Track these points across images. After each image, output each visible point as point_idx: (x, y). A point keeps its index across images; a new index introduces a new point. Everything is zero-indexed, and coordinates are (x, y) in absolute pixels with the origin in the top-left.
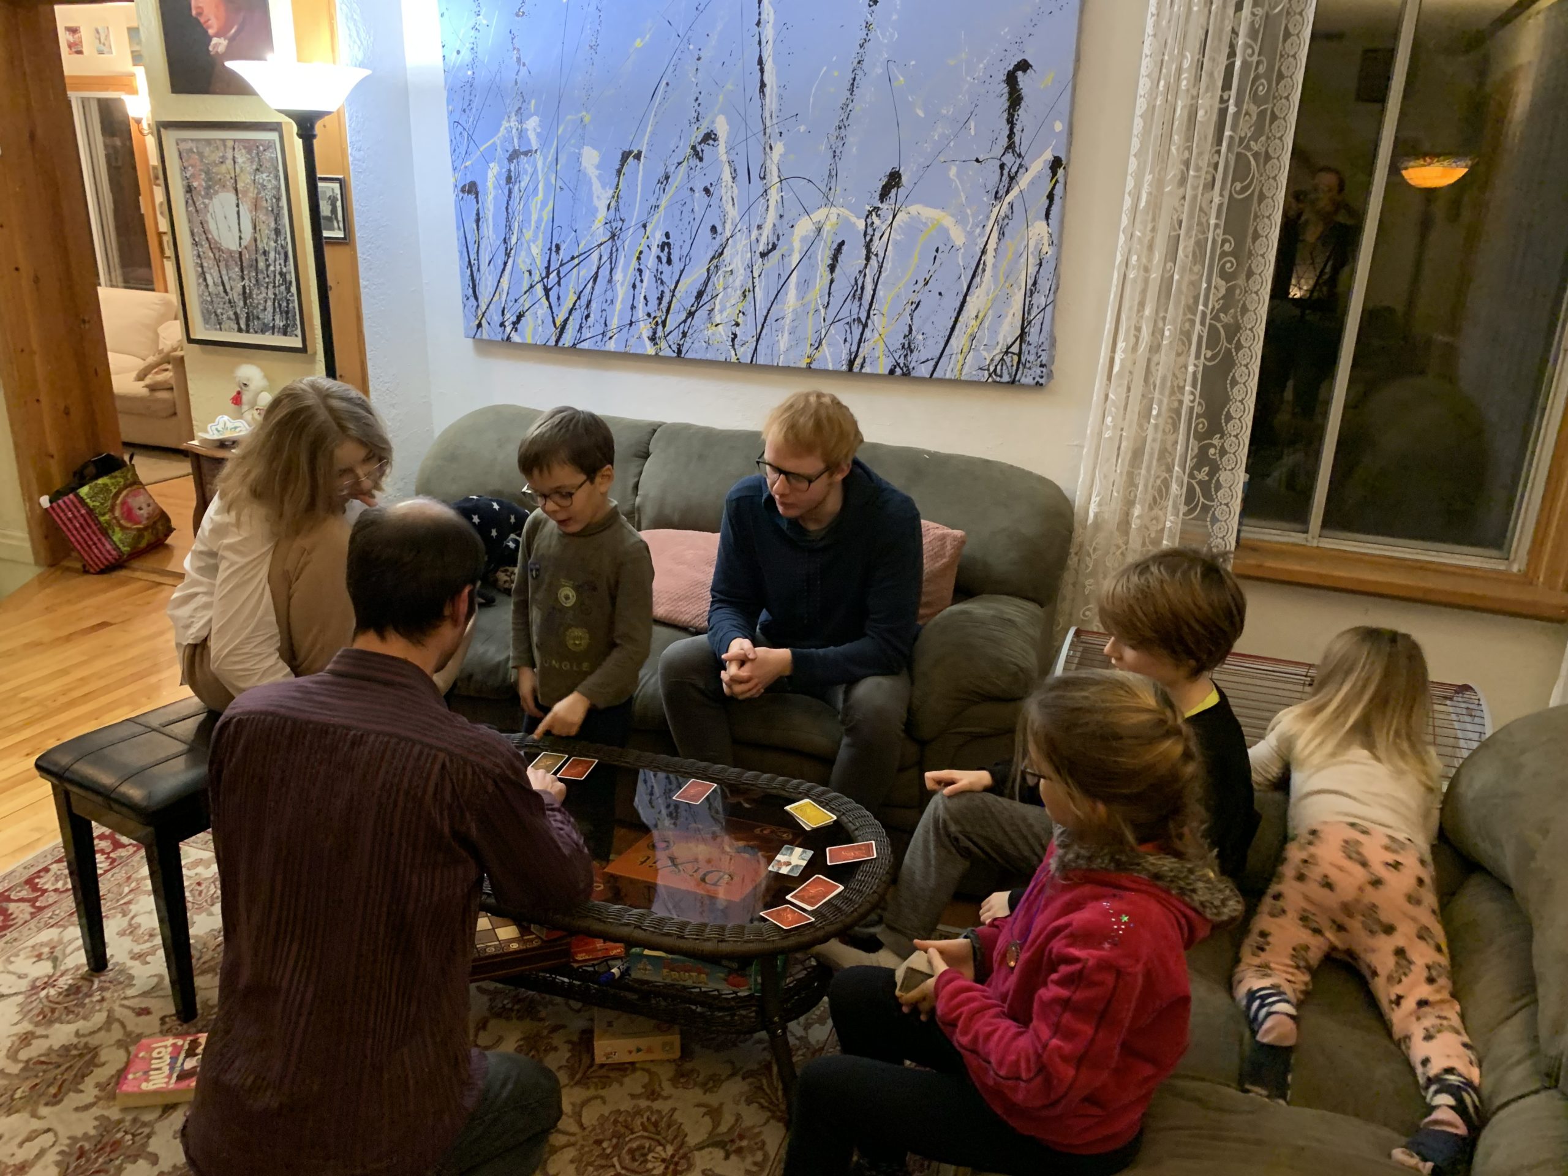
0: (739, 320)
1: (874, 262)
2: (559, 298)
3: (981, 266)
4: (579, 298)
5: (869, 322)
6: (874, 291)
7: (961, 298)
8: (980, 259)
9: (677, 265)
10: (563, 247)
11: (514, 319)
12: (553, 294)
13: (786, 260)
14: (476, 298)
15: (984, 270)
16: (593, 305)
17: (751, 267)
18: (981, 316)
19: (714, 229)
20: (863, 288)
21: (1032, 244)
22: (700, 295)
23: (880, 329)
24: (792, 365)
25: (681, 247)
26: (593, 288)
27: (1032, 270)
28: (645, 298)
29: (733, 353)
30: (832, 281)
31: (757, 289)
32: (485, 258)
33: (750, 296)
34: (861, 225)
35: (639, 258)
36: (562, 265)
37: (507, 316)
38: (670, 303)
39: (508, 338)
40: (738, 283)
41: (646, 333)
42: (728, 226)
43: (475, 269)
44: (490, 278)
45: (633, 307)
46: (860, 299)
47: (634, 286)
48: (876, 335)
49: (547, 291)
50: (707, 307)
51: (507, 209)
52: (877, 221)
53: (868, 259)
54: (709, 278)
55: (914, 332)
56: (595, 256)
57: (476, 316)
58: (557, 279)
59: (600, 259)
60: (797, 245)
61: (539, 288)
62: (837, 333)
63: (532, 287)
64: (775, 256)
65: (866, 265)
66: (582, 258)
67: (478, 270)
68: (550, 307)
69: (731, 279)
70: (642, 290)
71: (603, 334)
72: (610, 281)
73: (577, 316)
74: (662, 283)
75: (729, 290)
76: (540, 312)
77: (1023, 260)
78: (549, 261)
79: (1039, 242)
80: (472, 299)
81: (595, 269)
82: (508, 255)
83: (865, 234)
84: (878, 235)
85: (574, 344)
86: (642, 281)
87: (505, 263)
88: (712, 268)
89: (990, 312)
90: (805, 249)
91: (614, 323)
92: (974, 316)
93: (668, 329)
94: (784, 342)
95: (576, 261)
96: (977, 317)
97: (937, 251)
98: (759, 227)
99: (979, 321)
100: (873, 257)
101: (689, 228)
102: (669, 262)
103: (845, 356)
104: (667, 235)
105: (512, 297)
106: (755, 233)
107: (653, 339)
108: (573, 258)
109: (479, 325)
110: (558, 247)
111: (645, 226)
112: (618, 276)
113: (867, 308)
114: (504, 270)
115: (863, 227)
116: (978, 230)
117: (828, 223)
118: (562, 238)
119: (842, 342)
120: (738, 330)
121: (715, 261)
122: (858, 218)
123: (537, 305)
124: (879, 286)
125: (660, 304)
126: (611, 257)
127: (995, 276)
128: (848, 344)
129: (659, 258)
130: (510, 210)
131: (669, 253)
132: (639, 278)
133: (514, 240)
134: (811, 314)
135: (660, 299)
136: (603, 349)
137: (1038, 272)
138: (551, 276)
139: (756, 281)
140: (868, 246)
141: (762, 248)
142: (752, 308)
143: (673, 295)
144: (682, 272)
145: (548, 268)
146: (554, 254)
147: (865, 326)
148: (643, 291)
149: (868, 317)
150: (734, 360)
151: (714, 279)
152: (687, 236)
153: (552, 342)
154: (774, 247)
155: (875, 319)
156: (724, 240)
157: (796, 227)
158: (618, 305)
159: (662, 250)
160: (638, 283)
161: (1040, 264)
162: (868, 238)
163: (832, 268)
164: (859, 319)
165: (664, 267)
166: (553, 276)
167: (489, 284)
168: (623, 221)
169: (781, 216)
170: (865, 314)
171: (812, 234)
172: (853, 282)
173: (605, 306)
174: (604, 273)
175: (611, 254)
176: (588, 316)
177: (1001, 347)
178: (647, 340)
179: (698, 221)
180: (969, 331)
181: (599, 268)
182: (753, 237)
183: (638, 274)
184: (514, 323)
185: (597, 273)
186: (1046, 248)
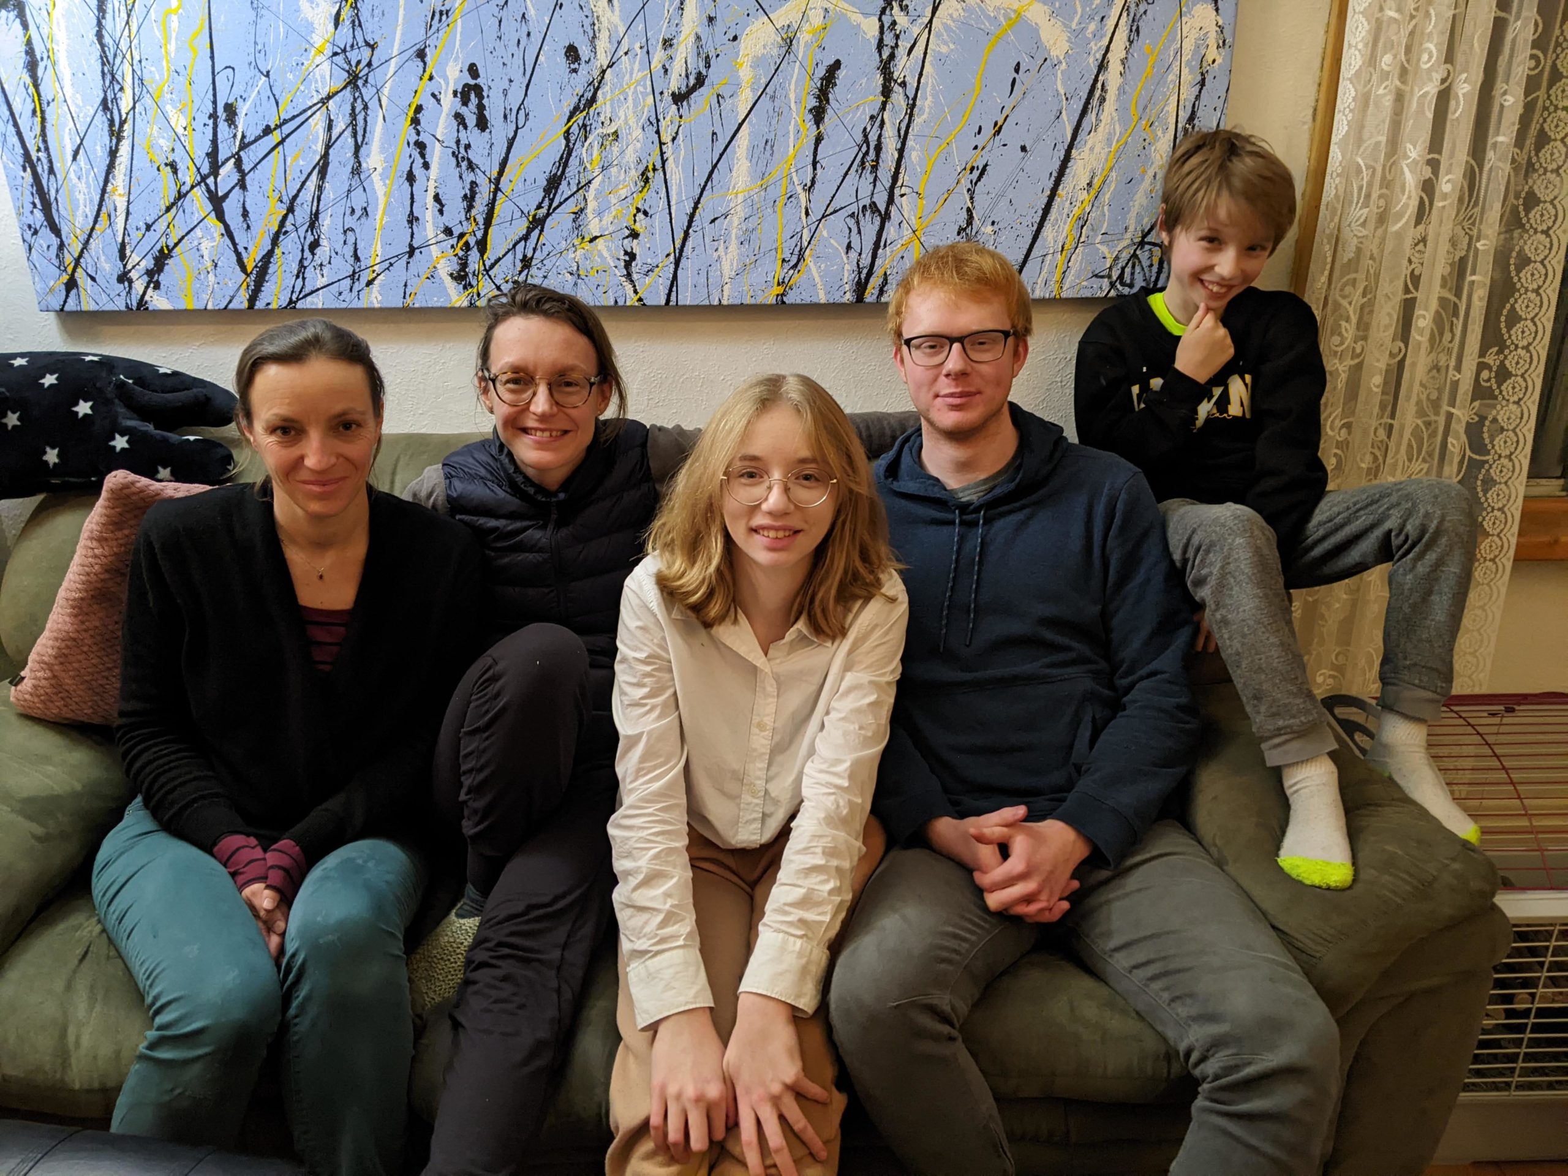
0: (637, 227)
1: (898, 97)
2: (245, 214)
3: (1098, 93)
4: (291, 210)
5: (893, 210)
6: (901, 151)
7: (1063, 153)
8: (1096, 80)
9: (500, 131)
10: (243, 109)
11: (148, 263)
12: (231, 208)
13: (726, 105)
14: (56, 230)
15: (1102, 100)
16: (326, 222)
17: (655, 123)
18: (1097, 182)
19: (572, 53)
20: (878, 148)
21: (1188, 46)
22: (553, 183)
23: (914, 221)
24: (748, 301)
25: (505, 92)
26: (320, 188)
27: (1188, 93)
28: (437, 198)
29: (629, 288)
30: (819, 139)
31: (670, 165)
32: (63, 141)
33: (657, 179)
34: (870, 28)
35: (415, 121)
36: (244, 146)
37: (134, 259)
38: (491, 205)
39: (141, 302)
40: (630, 156)
41: (446, 267)
42: (602, 44)
43: (42, 169)
44: (82, 186)
45: (412, 219)
46: (875, 168)
47: (411, 178)
48: (907, 232)
49: (217, 202)
50: (571, 206)
51: (99, 36)
52: (902, 20)
53: (886, 92)
54: (569, 151)
55: (976, 222)
56: (317, 123)
57: (61, 266)
58: (236, 177)
59: (330, 127)
60: (745, 73)
61: (198, 200)
62: (833, 232)
63: (181, 196)
64: (702, 98)
65: (884, 104)
66: (287, 129)
67: (51, 171)
68: (229, 233)
69: (615, 149)
70: (430, 182)
71: (354, 276)
72: (357, 171)
73: (290, 245)
74: (471, 166)
75: (614, 170)
76: (206, 247)
77: (1172, 77)
78: (214, 142)
79: (1201, 43)
80: (46, 233)
81: (319, 148)
82: (116, 133)
83: (880, 45)
84: (904, 45)
85: (291, 301)
86: (426, 166)
87: (113, 154)
88: (575, 129)
89: (1114, 174)
90: (764, 81)
91: (375, 251)
92: (1084, 183)
93: (490, 255)
94: (730, 259)
95: (276, 137)
96: (1090, 185)
97: (1017, 70)
98: (668, 43)
99: (1093, 192)
100: (897, 88)
101: (519, 54)
102: (482, 124)
103: (848, 276)
104: (473, 71)
105: (138, 220)
106: (659, 56)
107: (461, 276)
108: (267, 131)
109: (71, 284)
110: (231, 111)
111: (421, 55)
112: (373, 159)
113: (888, 185)
114: (111, 167)
115: (877, 33)
116: (1092, 27)
117: (806, 27)
118: (238, 90)
119: (842, 251)
120: (635, 246)
121: (580, 117)
122: (866, 15)
123: (198, 232)
124: (910, 143)
125: (470, 207)
126: (353, 123)
127: (1122, 109)
128: (853, 255)
129: (459, 118)
130: (107, 40)
131: (481, 107)
132: (419, 161)
133: (126, 103)
134: (780, 204)
135: (470, 200)
136: (356, 304)
137: (1198, 97)
138: (223, 171)
139: (668, 150)
140: (886, 69)
141: (675, 83)
142: (663, 203)
143: (497, 189)
144: (511, 143)
145: (213, 155)
146: (223, 126)
147: (885, 217)
148: (432, 184)
149: (891, 201)
150: (632, 300)
151: (580, 151)
152: (515, 70)
153: (241, 302)
154: (700, 81)
155: (905, 204)
156: (596, 73)
157: (742, 39)
158: (379, 216)
159: (465, 102)
160: (418, 171)
161: (1202, 83)
162: (886, 54)
163: (818, 114)
164: (873, 205)
165: (473, 135)
166: (228, 170)
167: (81, 197)
168: (372, 47)
169: (711, 19)
170: (885, 196)
171: (775, 52)
172: (859, 138)
173: (350, 222)
174: (342, 153)
175: (353, 115)
176: (315, 245)
177: (1133, 234)
178: (448, 280)
179: (536, 38)
180: (1076, 211)
181: (328, 147)
182: (656, 64)
183: (416, 153)
184: (150, 273)
185: (325, 156)
186: (1212, 53)
